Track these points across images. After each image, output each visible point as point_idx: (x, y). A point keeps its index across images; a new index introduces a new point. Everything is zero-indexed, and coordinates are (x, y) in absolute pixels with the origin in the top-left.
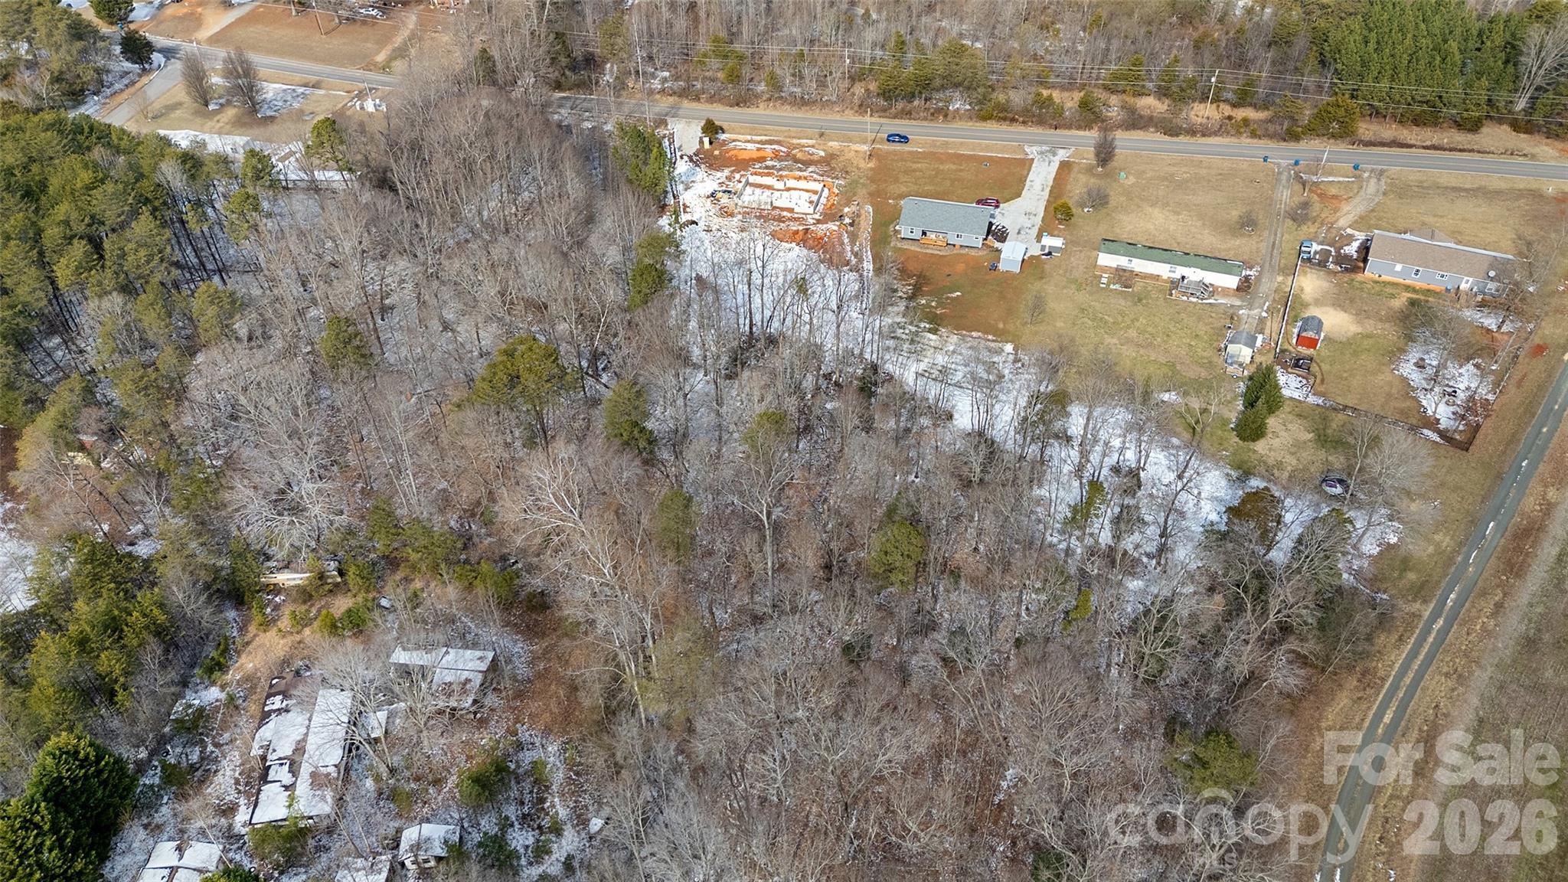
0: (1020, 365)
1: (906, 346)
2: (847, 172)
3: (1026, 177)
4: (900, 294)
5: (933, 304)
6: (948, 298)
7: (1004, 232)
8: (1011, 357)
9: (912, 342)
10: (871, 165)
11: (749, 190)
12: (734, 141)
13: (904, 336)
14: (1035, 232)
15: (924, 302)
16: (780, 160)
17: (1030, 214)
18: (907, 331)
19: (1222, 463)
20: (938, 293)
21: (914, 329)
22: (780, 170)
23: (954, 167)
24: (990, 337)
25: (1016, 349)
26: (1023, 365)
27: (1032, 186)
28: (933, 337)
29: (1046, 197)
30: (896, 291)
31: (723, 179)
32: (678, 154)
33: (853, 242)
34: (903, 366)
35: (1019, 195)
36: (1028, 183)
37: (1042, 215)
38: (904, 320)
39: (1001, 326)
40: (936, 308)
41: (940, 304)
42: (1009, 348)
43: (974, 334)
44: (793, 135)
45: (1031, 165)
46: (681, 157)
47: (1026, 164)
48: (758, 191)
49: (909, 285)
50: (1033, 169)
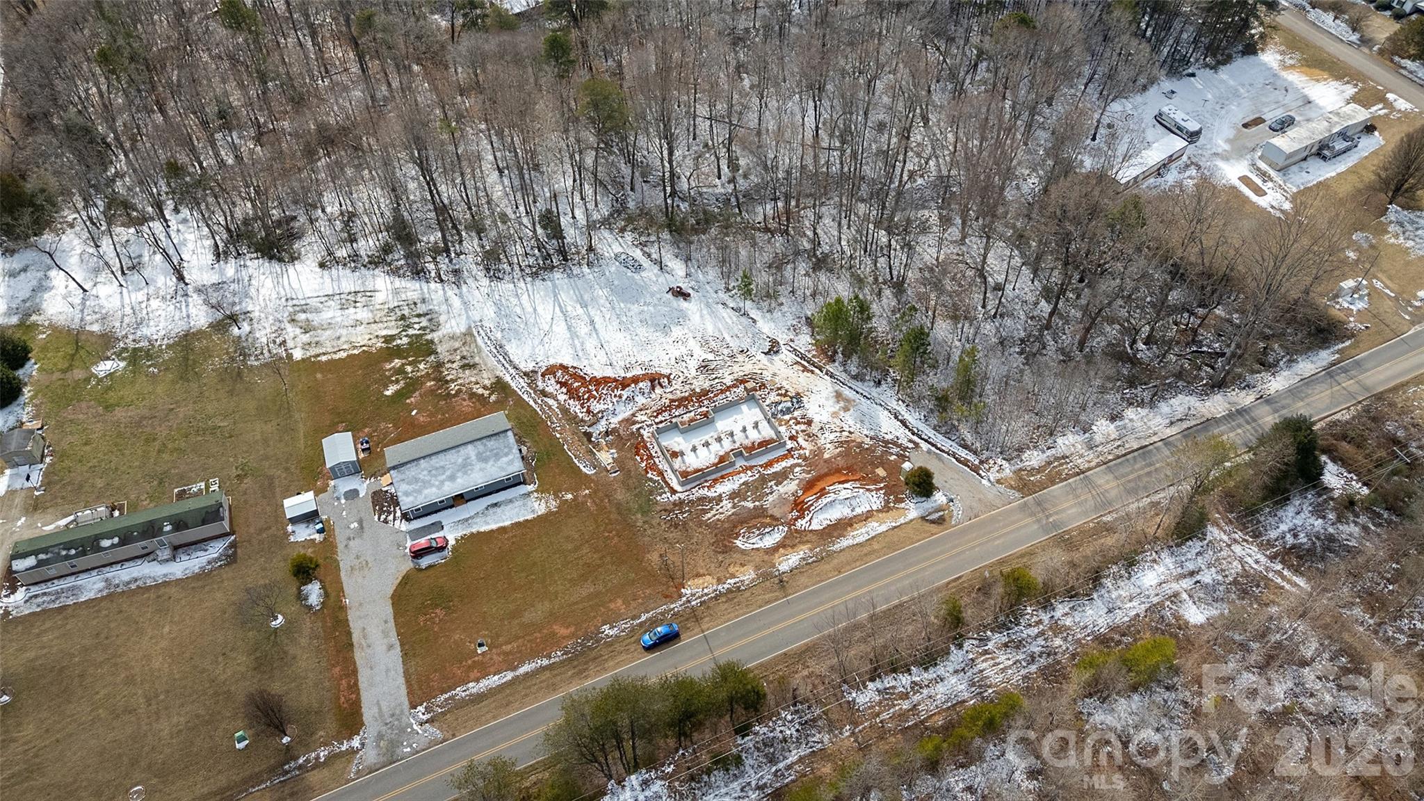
0: (278, 341)
1: (406, 312)
2: (676, 526)
3: (405, 655)
4: (454, 366)
5: (409, 369)
6: (397, 381)
7: (381, 512)
8: (290, 344)
9: (403, 318)
10: (654, 557)
11: (767, 432)
12: (886, 508)
13: (417, 320)
14: (340, 537)
15: (422, 366)
16: (782, 500)
17: (361, 568)
18: (417, 326)
19: (46, 324)
20: (413, 385)
21: (411, 332)
22: (763, 480)
23: (528, 617)
24: (324, 358)
25: (290, 356)
26: (274, 342)
27: (385, 634)
28: (384, 333)
29: (352, 616)
30: (464, 367)
31: (814, 429)
32: (924, 446)
33: (565, 411)
34: (396, 292)
35: (393, 597)
36: (394, 639)
37: (343, 574)
38: (429, 337)
39: (319, 376)
40: (403, 365)
41: (401, 371)
42: (298, 355)
43: (343, 355)
44: (825, 567)
45: (410, 693)
46: (911, 441)
47: (419, 692)
48: (754, 436)
49: (453, 381)
50: (401, 680)
